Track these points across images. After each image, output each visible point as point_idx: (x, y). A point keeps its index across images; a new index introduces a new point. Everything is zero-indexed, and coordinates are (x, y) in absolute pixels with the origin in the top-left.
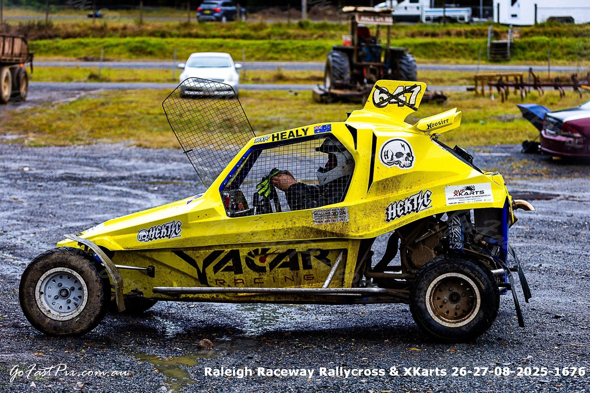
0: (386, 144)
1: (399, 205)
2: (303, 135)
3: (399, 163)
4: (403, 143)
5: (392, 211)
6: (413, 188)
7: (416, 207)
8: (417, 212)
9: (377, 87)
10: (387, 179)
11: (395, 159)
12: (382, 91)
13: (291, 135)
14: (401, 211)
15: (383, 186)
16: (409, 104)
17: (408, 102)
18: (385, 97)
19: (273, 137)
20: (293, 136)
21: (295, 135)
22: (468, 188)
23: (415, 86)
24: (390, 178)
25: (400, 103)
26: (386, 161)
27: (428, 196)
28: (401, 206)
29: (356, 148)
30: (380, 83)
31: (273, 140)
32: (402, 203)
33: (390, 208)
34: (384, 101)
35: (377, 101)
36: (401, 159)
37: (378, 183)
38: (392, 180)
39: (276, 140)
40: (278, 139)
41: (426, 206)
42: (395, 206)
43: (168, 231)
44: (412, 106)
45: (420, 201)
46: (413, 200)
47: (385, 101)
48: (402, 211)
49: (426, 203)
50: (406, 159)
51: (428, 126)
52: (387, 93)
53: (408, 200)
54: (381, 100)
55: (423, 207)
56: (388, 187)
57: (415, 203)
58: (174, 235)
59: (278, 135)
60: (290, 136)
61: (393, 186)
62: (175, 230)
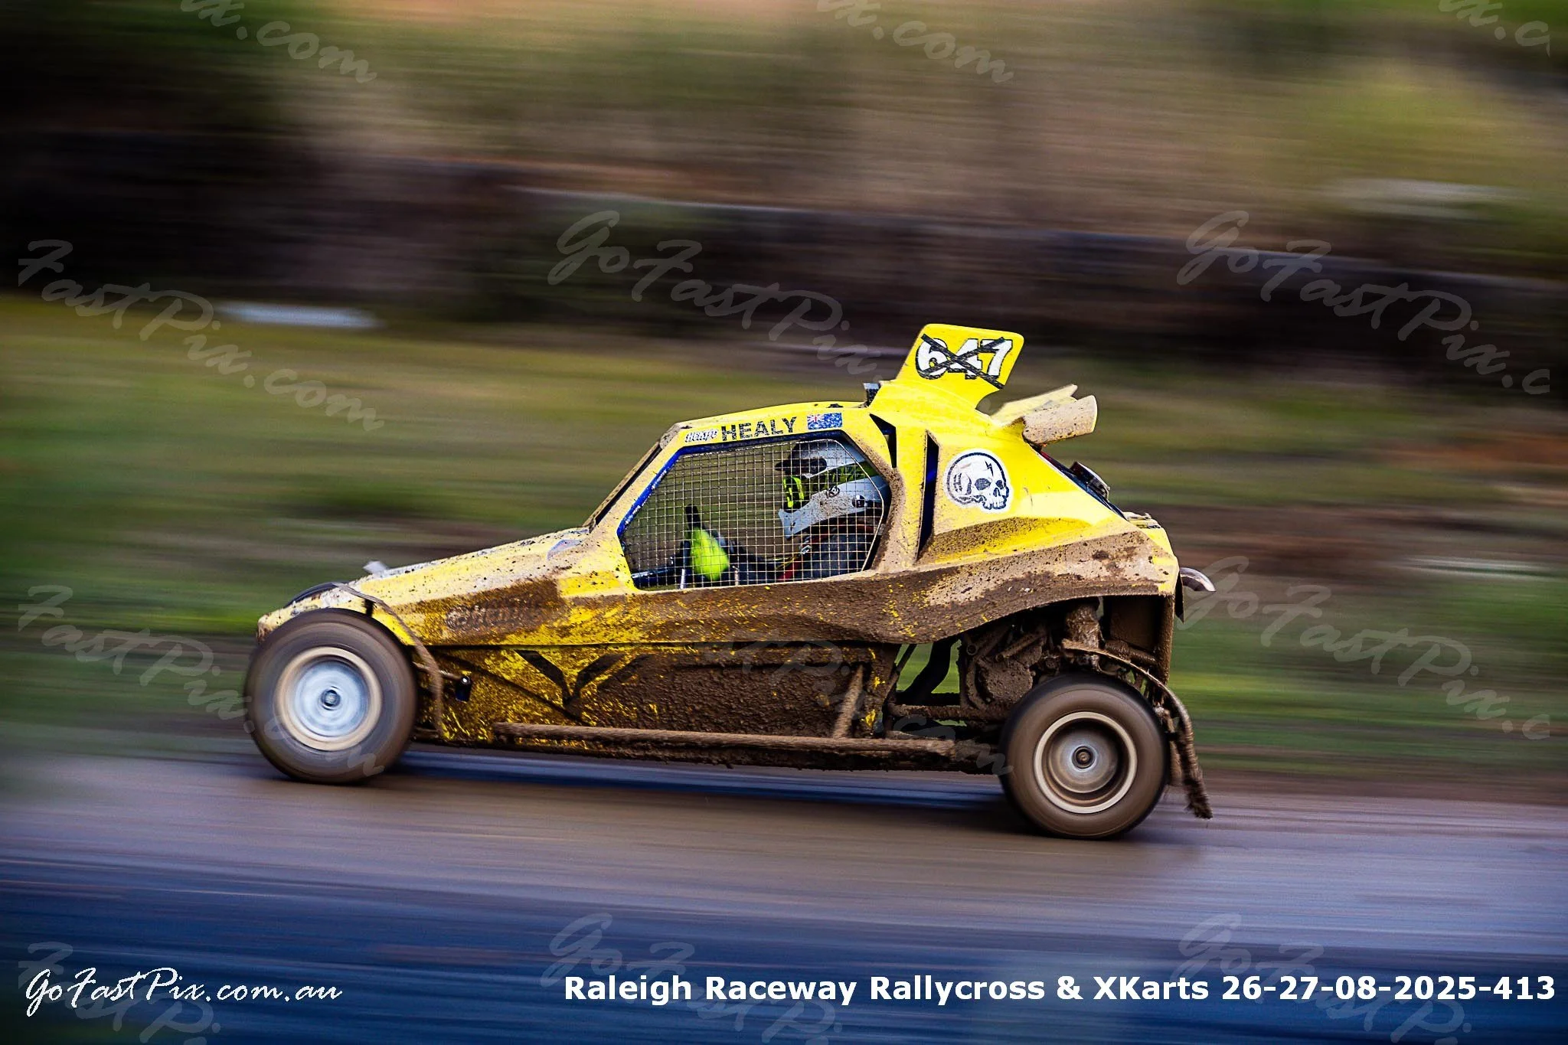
0: (956, 462)
2: (786, 432)
3: (981, 499)
4: (990, 461)
9: (926, 338)
10: (957, 531)
11: (975, 492)
12: (935, 347)
13: (761, 429)
16: (987, 374)
18: (941, 358)
19: (724, 431)
20: (765, 432)
21: (770, 432)
23: (1001, 340)
24: (966, 528)
25: (970, 373)
26: (957, 495)
29: (894, 465)
30: (932, 330)
31: (724, 437)
34: (938, 366)
35: (924, 365)
36: (985, 492)
37: (942, 536)
38: (966, 533)
39: (729, 438)
40: (734, 437)
44: (993, 380)
47: (941, 366)
50: (996, 493)
52: (945, 351)
54: (932, 365)
56: (957, 544)
59: (733, 427)
60: (758, 431)
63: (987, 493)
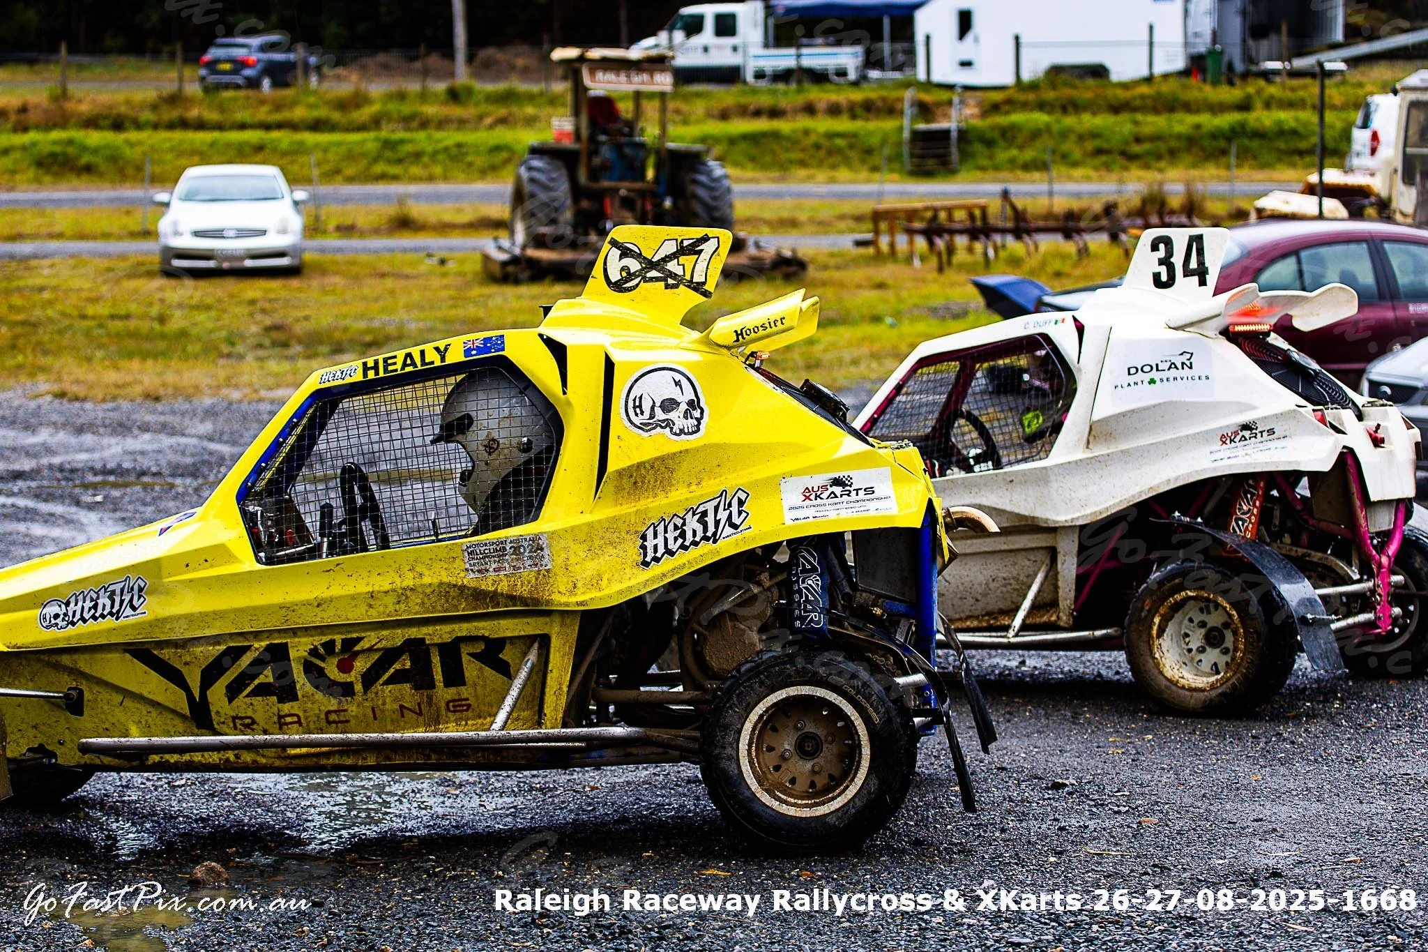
0: (636, 381)
1: (671, 527)
2: (438, 363)
3: (668, 424)
4: (678, 377)
5: (655, 542)
6: (704, 483)
7: (711, 529)
8: (715, 541)
9: (614, 243)
10: (640, 465)
11: (660, 415)
12: (625, 252)
13: (409, 362)
14: (676, 539)
15: (633, 480)
16: (691, 281)
17: (688, 277)
18: (634, 265)
19: (366, 368)
20: (414, 364)
21: (419, 363)
22: (837, 482)
23: (705, 239)
24: (648, 461)
25: (670, 281)
26: (637, 421)
27: (741, 503)
28: (676, 527)
29: (564, 393)
30: (622, 233)
31: (365, 375)
32: (679, 522)
33: (650, 533)
34: (630, 276)
35: (615, 276)
36: (673, 415)
37: (620, 473)
38: (652, 467)
39: (371, 375)
40: (377, 373)
41: (735, 527)
42: (661, 529)
43: (113, 602)
44: (698, 288)
45: (723, 515)
46: (704, 514)
47: (635, 275)
48: (680, 541)
49: (736, 520)
50: (687, 415)
51: (738, 335)
52: (638, 256)
53: (694, 514)
54: (624, 274)
55: (729, 530)
56: (643, 482)
57: (710, 519)
58: (129, 611)
59: (376, 362)
60: (405, 365)
61: (656, 481)
62: (131, 600)
63: (675, 415)
